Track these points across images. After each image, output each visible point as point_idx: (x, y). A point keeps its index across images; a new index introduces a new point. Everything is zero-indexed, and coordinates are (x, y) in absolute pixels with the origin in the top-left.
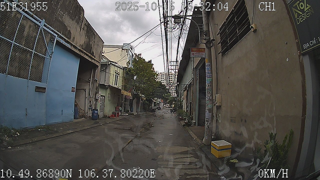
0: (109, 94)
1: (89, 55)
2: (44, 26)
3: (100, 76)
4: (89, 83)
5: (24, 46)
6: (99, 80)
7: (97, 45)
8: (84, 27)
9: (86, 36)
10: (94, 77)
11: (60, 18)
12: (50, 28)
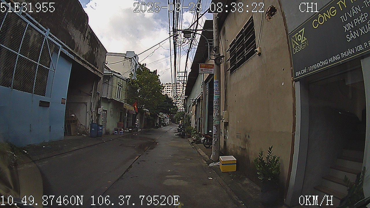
0: (111, 108)
1: (92, 66)
2: (49, 36)
3: (102, 88)
4: (91, 97)
5: (29, 58)
6: (101, 93)
7: (100, 55)
8: (87, 36)
9: (89, 46)
10: (96, 89)
11: (64, 27)
12: (55, 38)
